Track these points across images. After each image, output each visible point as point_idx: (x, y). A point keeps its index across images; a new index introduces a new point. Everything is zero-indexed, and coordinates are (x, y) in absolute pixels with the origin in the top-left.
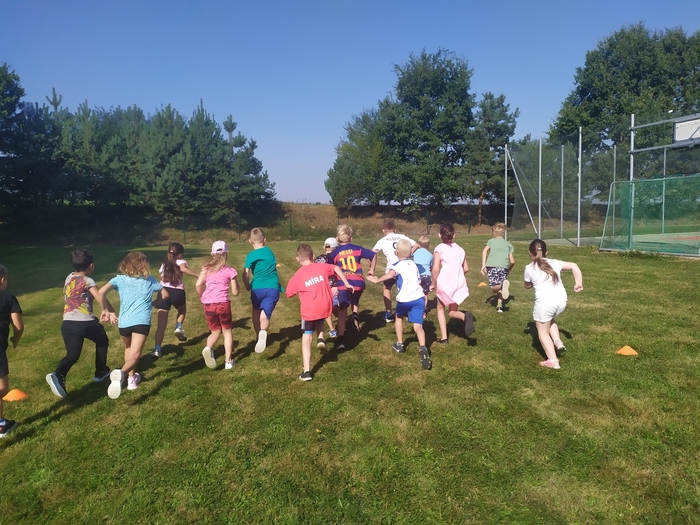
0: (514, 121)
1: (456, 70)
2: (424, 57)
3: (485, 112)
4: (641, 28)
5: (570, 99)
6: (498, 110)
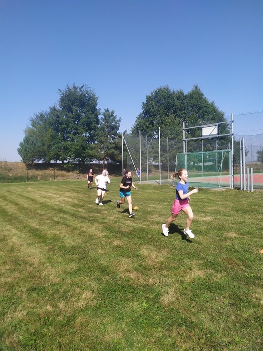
0: (119, 123)
1: (90, 96)
2: (74, 87)
3: (105, 118)
4: (168, 88)
5: (140, 116)
6: (111, 118)
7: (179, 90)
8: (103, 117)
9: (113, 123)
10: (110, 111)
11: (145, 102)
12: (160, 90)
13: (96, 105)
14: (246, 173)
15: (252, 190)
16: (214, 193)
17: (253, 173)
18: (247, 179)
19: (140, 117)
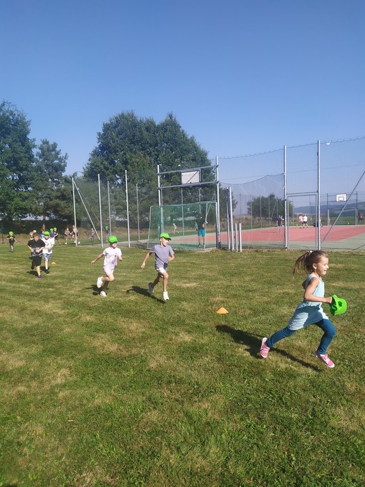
0: (65, 162)
1: (17, 119)
3: (44, 153)
4: (132, 116)
5: (95, 151)
6: (53, 153)
7: (148, 118)
8: (40, 151)
9: (55, 161)
10: (51, 143)
11: (102, 132)
12: (122, 116)
13: (28, 133)
14: (234, 230)
15: (241, 249)
16: (199, 255)
17: (242, 229)
18: (235, 237)
19: (95, 154)
